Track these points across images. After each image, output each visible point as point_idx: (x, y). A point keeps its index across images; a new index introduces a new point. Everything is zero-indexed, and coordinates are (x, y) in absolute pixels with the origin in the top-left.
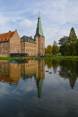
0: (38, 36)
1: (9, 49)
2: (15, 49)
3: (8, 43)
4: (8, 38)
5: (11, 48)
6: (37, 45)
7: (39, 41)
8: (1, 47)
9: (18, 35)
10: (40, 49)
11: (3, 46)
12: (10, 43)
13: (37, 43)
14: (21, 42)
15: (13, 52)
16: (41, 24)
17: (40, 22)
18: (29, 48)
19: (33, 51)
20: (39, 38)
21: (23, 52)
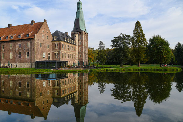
0: (78, 33)
1: (33, 53)
2: (44, 53)
3: (31, 43)
4: (30, 34)
5: (38, 51)
6: (77, 47)
7: (80, 41)
8: (17, 49)
9: (49, 29)
10: (82, 53)
11: (20, 48)
12: (36, 43)
13: (77, 44)
14: (53, 41)
15: (40, 59)
16: (82, 12)
17: (80, 10)
18: (66, 52)
19: (71, 57)
20: (80, 36)
21: (57, 59)
